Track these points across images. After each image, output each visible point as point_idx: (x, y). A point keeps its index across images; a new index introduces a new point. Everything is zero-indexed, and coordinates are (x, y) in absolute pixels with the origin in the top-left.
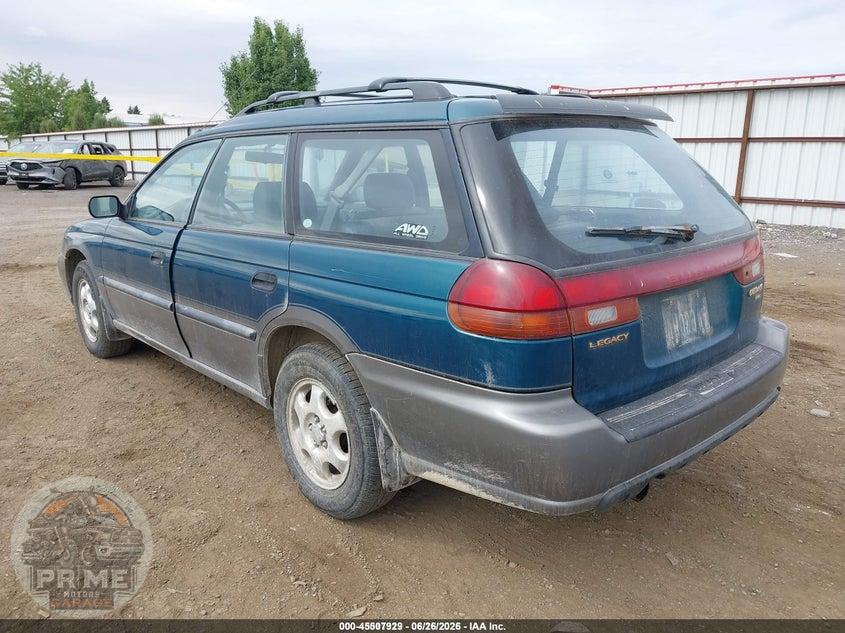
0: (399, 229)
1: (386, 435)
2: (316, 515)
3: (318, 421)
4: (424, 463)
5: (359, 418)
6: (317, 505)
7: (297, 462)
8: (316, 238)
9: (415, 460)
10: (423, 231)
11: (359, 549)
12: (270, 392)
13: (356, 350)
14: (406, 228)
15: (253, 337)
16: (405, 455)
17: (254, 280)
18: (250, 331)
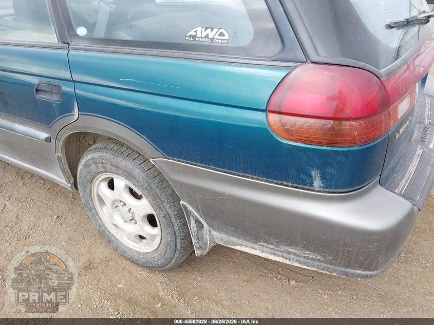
0: (192, 33)
1: (197, 221)
2: (134, 269)
3: (125, 204)
4: (235, 240)
5: (167, 207)
6: (134, 262)
7: (108, 231)
8: (95, 47)
9: (225, 237)
10: (222, 34)
11: (179, 295)
12: (72, 180)
13: (162, 156)
14: (200, 32)
15: (48, 140)
16: (215, 233)
17: (37, 90)
18: (43, 135)
